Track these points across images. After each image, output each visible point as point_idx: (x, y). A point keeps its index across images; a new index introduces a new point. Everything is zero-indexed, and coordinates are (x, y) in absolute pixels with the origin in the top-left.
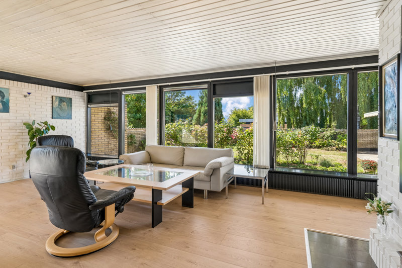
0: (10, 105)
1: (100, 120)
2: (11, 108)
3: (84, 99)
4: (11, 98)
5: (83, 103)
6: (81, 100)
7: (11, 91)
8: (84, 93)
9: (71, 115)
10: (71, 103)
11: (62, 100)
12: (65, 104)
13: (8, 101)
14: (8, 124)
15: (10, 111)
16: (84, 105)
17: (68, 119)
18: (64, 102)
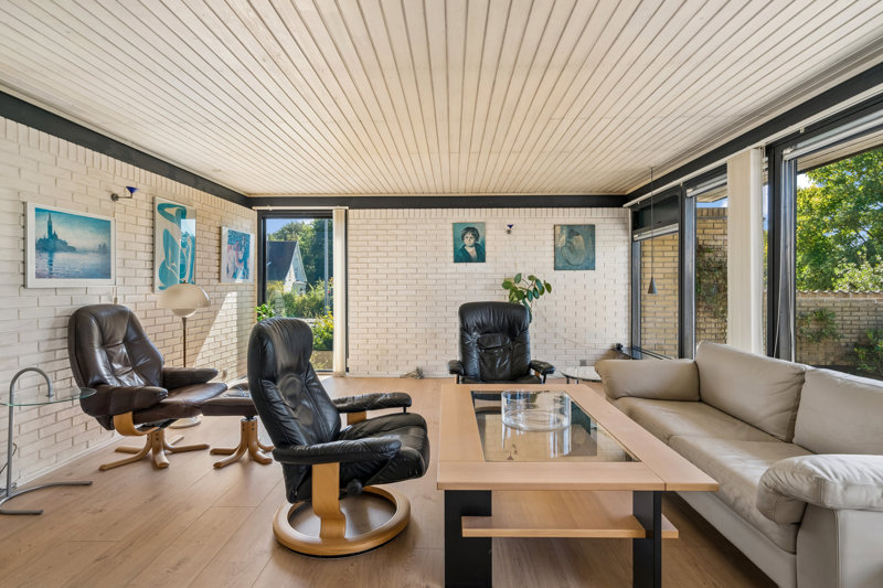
0: (488, 249)
1: (671, 271)
2: (487, 254)
3: (626, 224)
4: (487, 238)
5: (622, 232)
6: (619, 227)
7: (488, 227)
8: (626, 211)
9: (594, 261)
10: (593, 235)
11: (572, 230)
12: (580, 238)
13: (484, 243)
14: (485, 282)
15: (487, 259)
16: (626, 238)
17: (587, 269)
18: (578, 235)
